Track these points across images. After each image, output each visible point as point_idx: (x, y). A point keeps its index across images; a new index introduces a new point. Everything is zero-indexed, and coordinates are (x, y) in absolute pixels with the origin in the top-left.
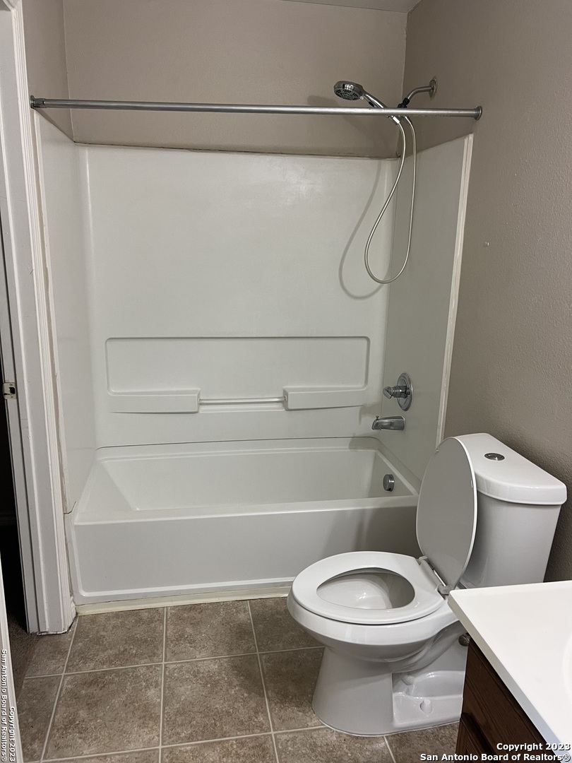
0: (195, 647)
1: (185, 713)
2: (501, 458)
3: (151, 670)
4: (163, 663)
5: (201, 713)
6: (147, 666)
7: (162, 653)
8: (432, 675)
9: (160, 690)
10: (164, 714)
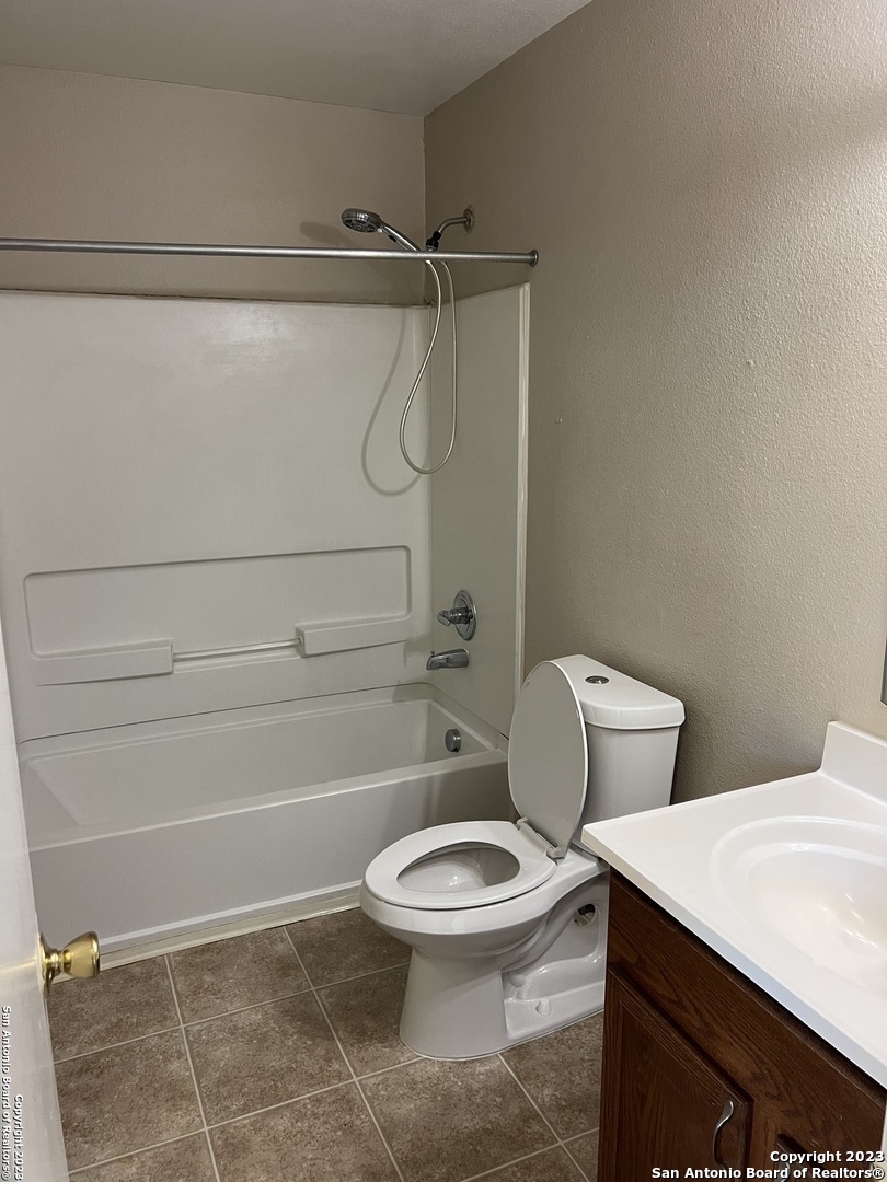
0: (222, 998)
1: (229, 1081)
2: (605, 680)
3: (166, 1038)
4: (182, 1026)
5: (252, 1076)
6: (159, 1035)
7: (176, 1013)
8: (543, 970)
9: (187, 1060)
10: (200, 1088)
